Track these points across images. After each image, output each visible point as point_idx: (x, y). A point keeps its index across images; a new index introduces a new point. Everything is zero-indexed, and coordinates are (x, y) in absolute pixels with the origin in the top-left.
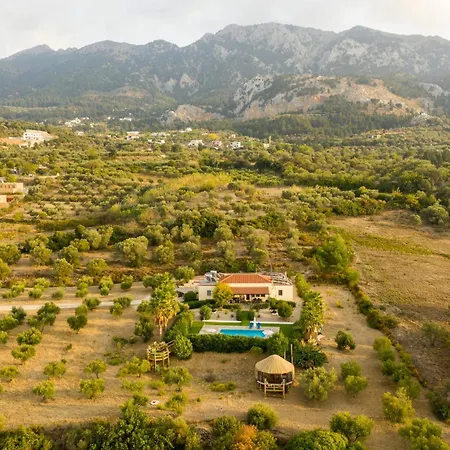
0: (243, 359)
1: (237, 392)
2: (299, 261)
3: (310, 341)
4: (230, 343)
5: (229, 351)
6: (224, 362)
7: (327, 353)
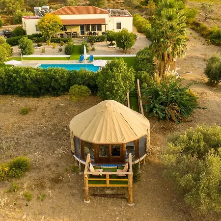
0: (58, 107)
1: (26, 182)
2: (136, 7)
3: (168, 74)
4: (37, 81)
5: (37, 94)
6: (25, 112)
7: (195, 91)
